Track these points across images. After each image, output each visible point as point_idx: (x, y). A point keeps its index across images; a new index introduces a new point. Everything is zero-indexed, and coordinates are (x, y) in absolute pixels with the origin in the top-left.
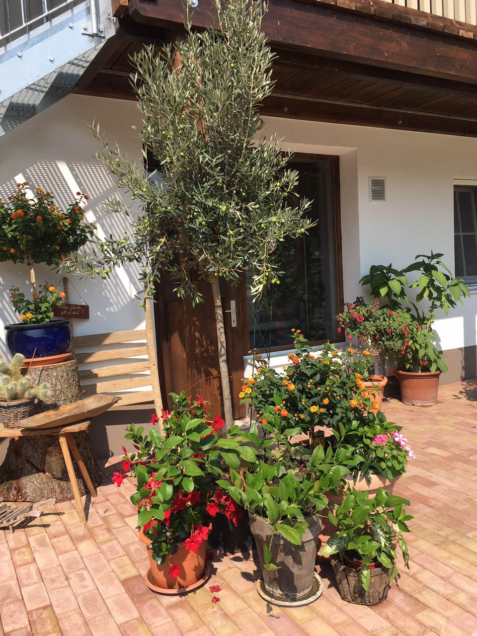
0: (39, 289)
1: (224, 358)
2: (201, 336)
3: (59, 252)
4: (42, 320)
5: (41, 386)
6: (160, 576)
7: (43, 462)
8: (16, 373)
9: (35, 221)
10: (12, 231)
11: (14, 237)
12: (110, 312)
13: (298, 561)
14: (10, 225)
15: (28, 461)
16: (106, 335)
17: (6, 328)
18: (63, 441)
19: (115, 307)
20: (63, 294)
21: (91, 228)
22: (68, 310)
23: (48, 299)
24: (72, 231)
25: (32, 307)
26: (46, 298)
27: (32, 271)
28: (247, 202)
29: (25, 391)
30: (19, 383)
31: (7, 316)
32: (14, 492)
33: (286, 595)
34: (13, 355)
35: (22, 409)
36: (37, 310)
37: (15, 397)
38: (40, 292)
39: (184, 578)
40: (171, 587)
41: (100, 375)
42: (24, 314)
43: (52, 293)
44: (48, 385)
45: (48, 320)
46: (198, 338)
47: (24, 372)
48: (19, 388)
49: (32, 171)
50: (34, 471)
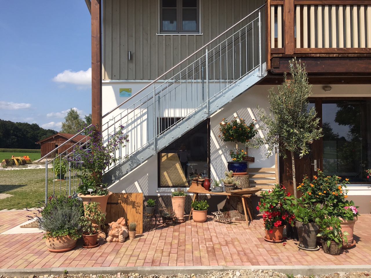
0: (238, 151)
1: (294, 176)
2: (289, 169)
3: (246, 139)
4: (239, 161)
5: (237, 181)
6: (268, 236)
7: (236, 207)
8: (230, 176)
9: (239, 130)
10: (232, 132)
11: (232, 134)
12: (262, 160)
13: (309, 236)
14: (232, 131)
15: (232, 206)
16: (260, 169)
17: (228, 162)
18: (243, 199)
19: (264, 159)
20: (246, 153)
21: (256, 131)
22: (247, 159)
23: (241, 154)
24: (250, 132)
25: (236, 156)
26: (240, 154)
27: (237, 145)
28: (301, 129)
29: (232, 182)
30: (230, 179)
31: (228, 159)
32: (227, 215)
33: (305, 247)
34: (229, 171)
35: (231, 187)
36: (237, 157)
37: (229, 183)
38: (239, 152)
39: (275, 238)
40: (271, 239)
41: (257, 183)
42: (233, 158)
43: (242, 152)
44: (239, 181)
45: (240, 161)
46: (288, 170)
47: (232, 177)
48: (231, 181)
49: (239, 112)
50: (233, 209)
